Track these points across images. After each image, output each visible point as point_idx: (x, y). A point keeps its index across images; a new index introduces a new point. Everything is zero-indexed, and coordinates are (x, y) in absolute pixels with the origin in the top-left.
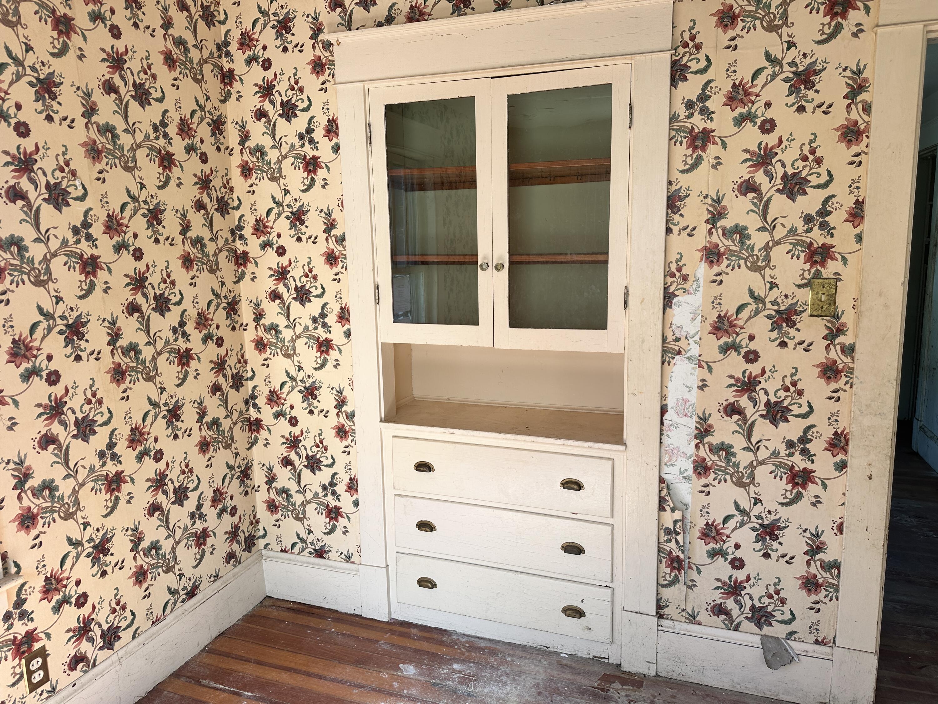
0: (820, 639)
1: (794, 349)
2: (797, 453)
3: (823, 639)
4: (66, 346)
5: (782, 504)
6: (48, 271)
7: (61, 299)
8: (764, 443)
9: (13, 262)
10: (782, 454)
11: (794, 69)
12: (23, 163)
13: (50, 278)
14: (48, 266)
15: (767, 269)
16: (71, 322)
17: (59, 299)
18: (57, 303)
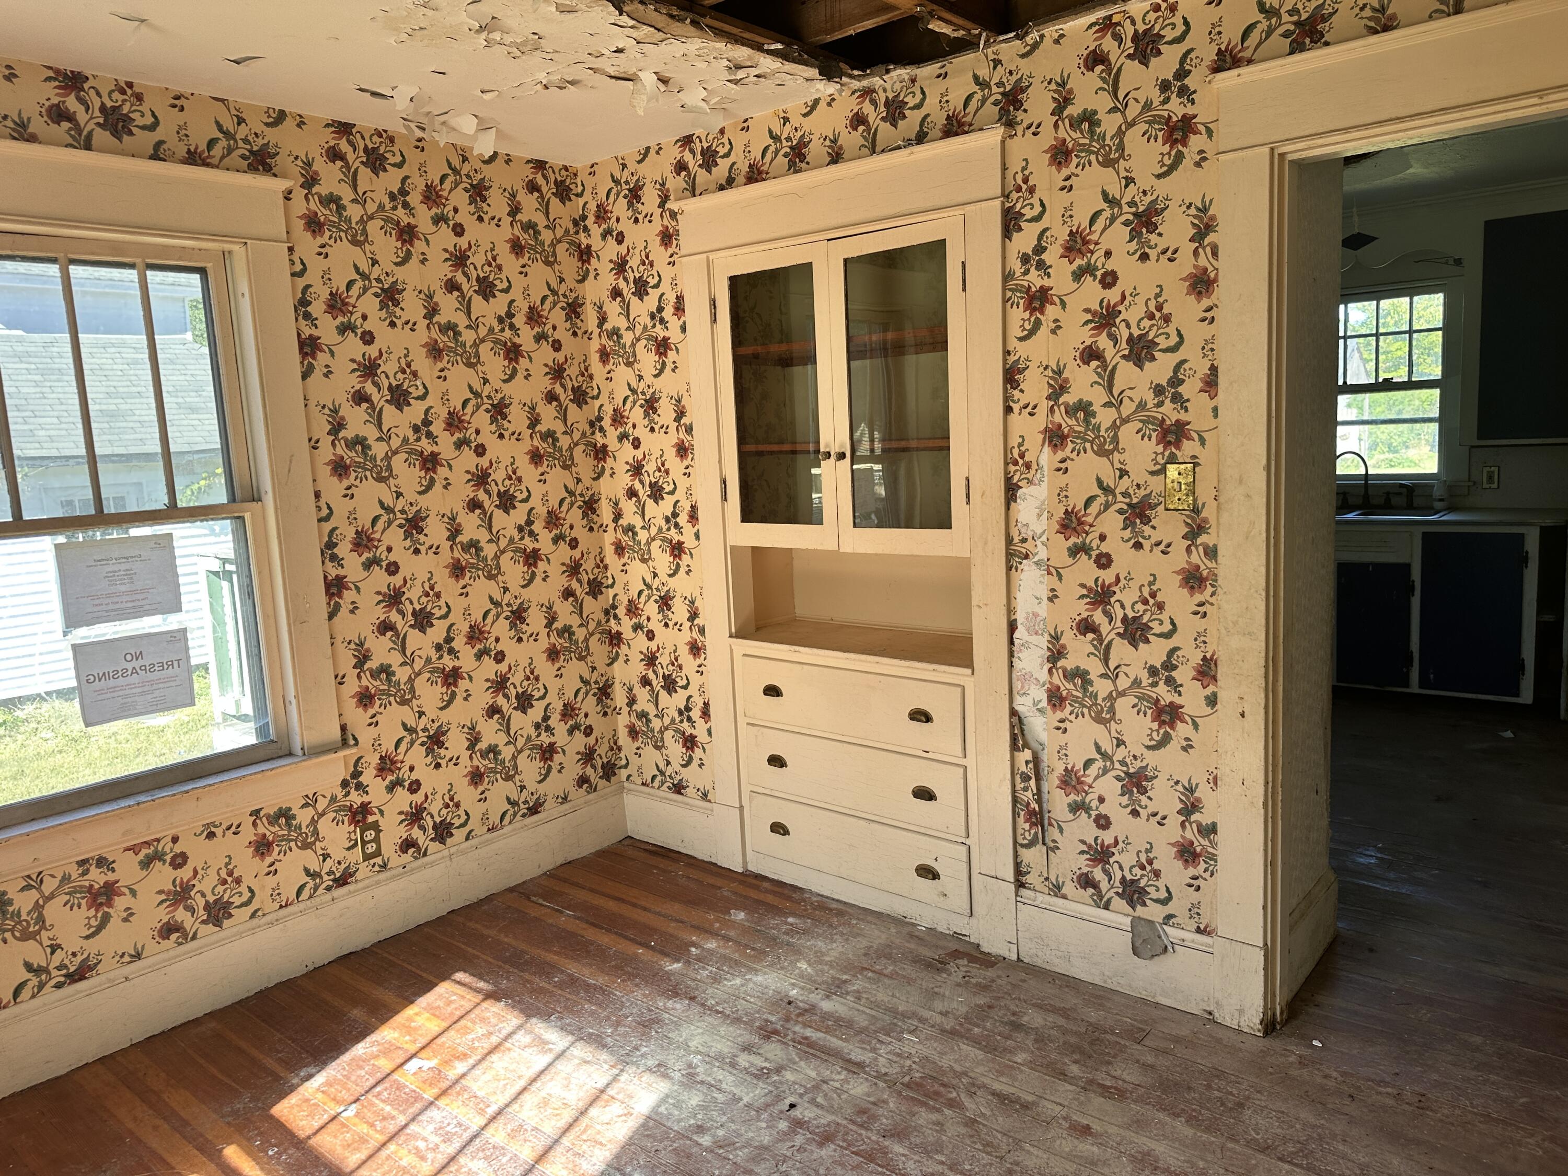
0: (1202, 927)
1: (1151, 551)
2: (1161, 683)
3: (1206, 927)
4: (405, 539)
5: (1149, 748)
6: (389, 468)
7: (401, 494)
8: (1123, 668)
9: (357, 459)
10: (1145, 683)
11: (1134, 210)
12: (368, 368)
13: (391, 475)
14: (389, 464)
15: (1115, 453)
16: (410, 516)
17: (399, 495)
18: (397, 498)
